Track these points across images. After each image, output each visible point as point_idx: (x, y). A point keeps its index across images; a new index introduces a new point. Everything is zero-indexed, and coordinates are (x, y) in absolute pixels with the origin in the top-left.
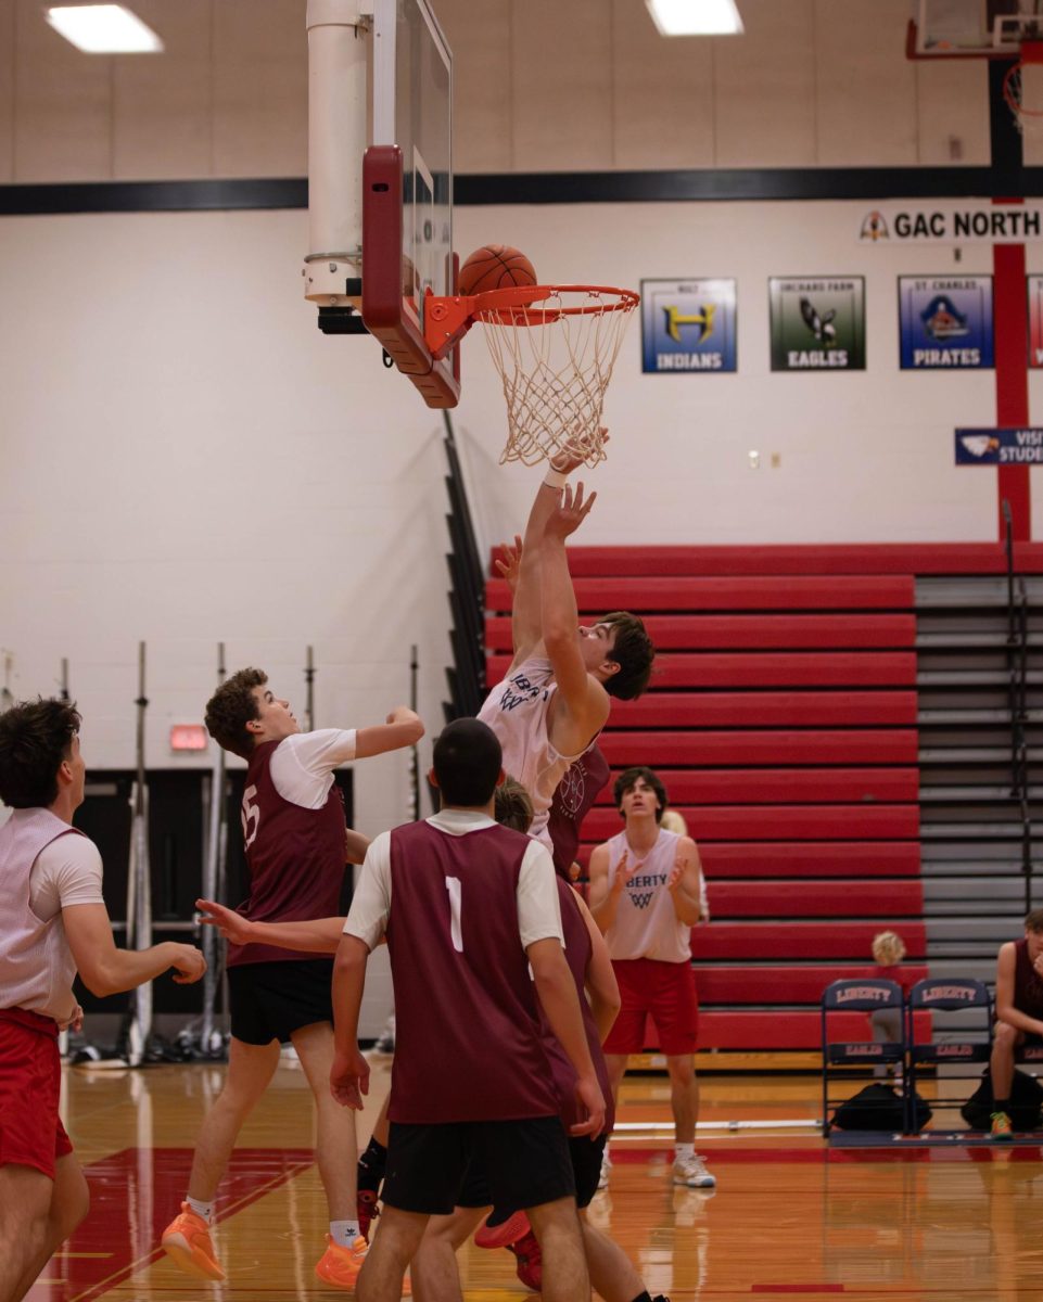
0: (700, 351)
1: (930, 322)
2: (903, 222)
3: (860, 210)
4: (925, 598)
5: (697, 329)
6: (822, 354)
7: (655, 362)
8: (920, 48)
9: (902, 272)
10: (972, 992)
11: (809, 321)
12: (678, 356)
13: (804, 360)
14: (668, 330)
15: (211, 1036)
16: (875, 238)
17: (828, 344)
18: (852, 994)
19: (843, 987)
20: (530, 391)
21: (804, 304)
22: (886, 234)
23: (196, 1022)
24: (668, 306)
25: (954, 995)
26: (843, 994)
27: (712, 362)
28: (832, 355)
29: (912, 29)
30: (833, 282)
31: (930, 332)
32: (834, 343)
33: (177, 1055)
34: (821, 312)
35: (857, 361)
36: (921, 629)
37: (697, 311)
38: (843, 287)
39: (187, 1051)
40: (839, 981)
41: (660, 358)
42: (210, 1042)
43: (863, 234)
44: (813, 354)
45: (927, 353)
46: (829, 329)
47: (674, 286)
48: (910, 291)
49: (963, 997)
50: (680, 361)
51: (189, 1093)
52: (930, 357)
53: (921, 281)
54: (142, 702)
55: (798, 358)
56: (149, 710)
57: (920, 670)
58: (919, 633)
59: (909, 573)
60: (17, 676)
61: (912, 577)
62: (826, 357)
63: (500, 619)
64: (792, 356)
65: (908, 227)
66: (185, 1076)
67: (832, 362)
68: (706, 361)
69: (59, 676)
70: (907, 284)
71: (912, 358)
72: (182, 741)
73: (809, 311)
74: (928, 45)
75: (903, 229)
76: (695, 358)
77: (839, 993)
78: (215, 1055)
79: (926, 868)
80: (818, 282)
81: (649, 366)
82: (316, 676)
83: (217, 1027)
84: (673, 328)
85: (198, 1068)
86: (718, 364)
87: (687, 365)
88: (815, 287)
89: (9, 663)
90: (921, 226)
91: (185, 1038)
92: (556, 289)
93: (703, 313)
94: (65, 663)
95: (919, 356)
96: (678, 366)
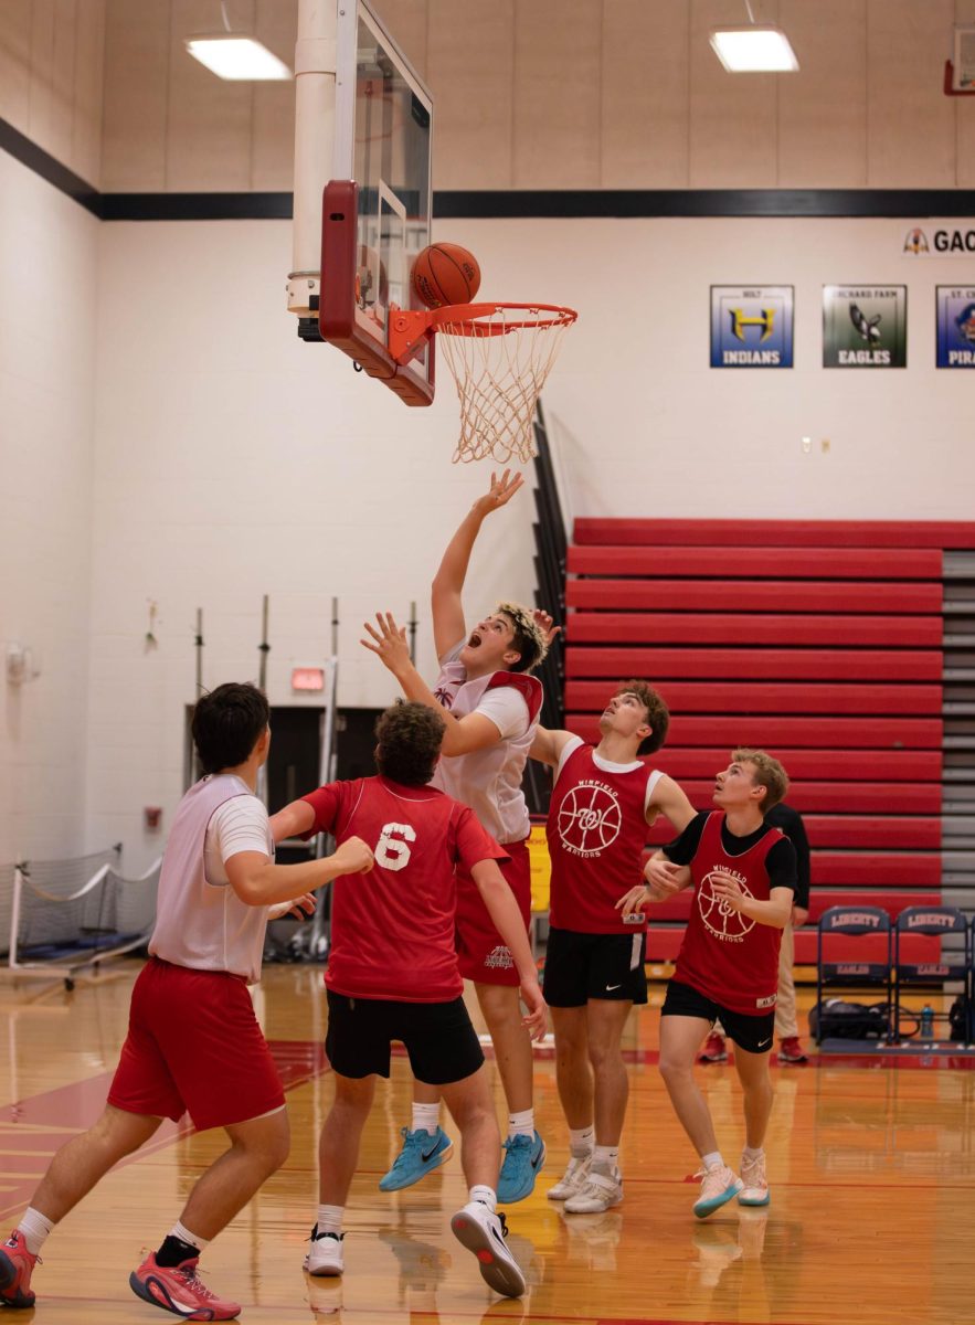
0: (762, 349)
1: (963, 327)
2: (941, 238)
3: (903, 227)
4: (951, 570)
5: (759, 329)
6: (868, 354)
7: (722, 357)
8: (957, 86)
9: (940, 282)
10: (952, 920)
11: (857, 325)
12: (741, 353)
13: (852, 358)
14: (734, 330)
15: (318, 940)
16: (916, 252)
17: (874, 345)
18: (846, 919)
19: (837, 913)
20: (477, 394)
21: (853, 309)
22: (927, 248)
23: (306, 928)
24: (733, 309)
25: (936, 922)
26: (837, 919)
27: (772, 358)
28: (876, 354)
29: (949, 67)
30: (879, 289)
31: (964, 335)
32: (879, 344)
33: (287, 957)
34: (868, 316)
35: (899, 360)
36: (948, 596)
37: (760, 314)
38: (887, 294)
39: (297, 954)
40: (836, 908)
41: (726, 354)
42: (317, 946)
43: (906, 248)
44: (860, 353)
45: (960, 353)
46: (875, 331)
47: (740, 292)
48: (947, 298)
49: (944, 924)
50: (743, 357)
51: (298, 990)
52: (963, 358)
53: (956, 290)
54: (265, 648)
55: (847, 357)
56: (271, 654)
57: (946, 633)
58: (945, 600)
59: (938, 548)
60: (160, 622)
61: (940, 551)
62: (872, 356)
63: (581, 581)
64: (842, 354)
65: (946, 243)
66: (297, 974)
67: (876, 360)
68: (767, 357)
69: (194, 622)
70: (943, 293)
71: (947, 357)
72: (302, 682)
73: (858, 315)
74: (963, 83)
75: (941, 245)
76: (757, 354)
77: (834, 918)
78: (321, 958)
79: (946, 807)
80: (865, 289)
81: (717, 361)
82: (418, 627)
83: (323, 932)
84: (738, 327)
85: (306, 968)
86: (777, 361)
87: (750, 361)
88: (863, 294)
89: (153, 611)
90: (957, 242)
91: (295, 942)
92: (499, 306)
93: (764, 315)
94: (200, 612)
95: (953, 356)
96: (741, 361)
